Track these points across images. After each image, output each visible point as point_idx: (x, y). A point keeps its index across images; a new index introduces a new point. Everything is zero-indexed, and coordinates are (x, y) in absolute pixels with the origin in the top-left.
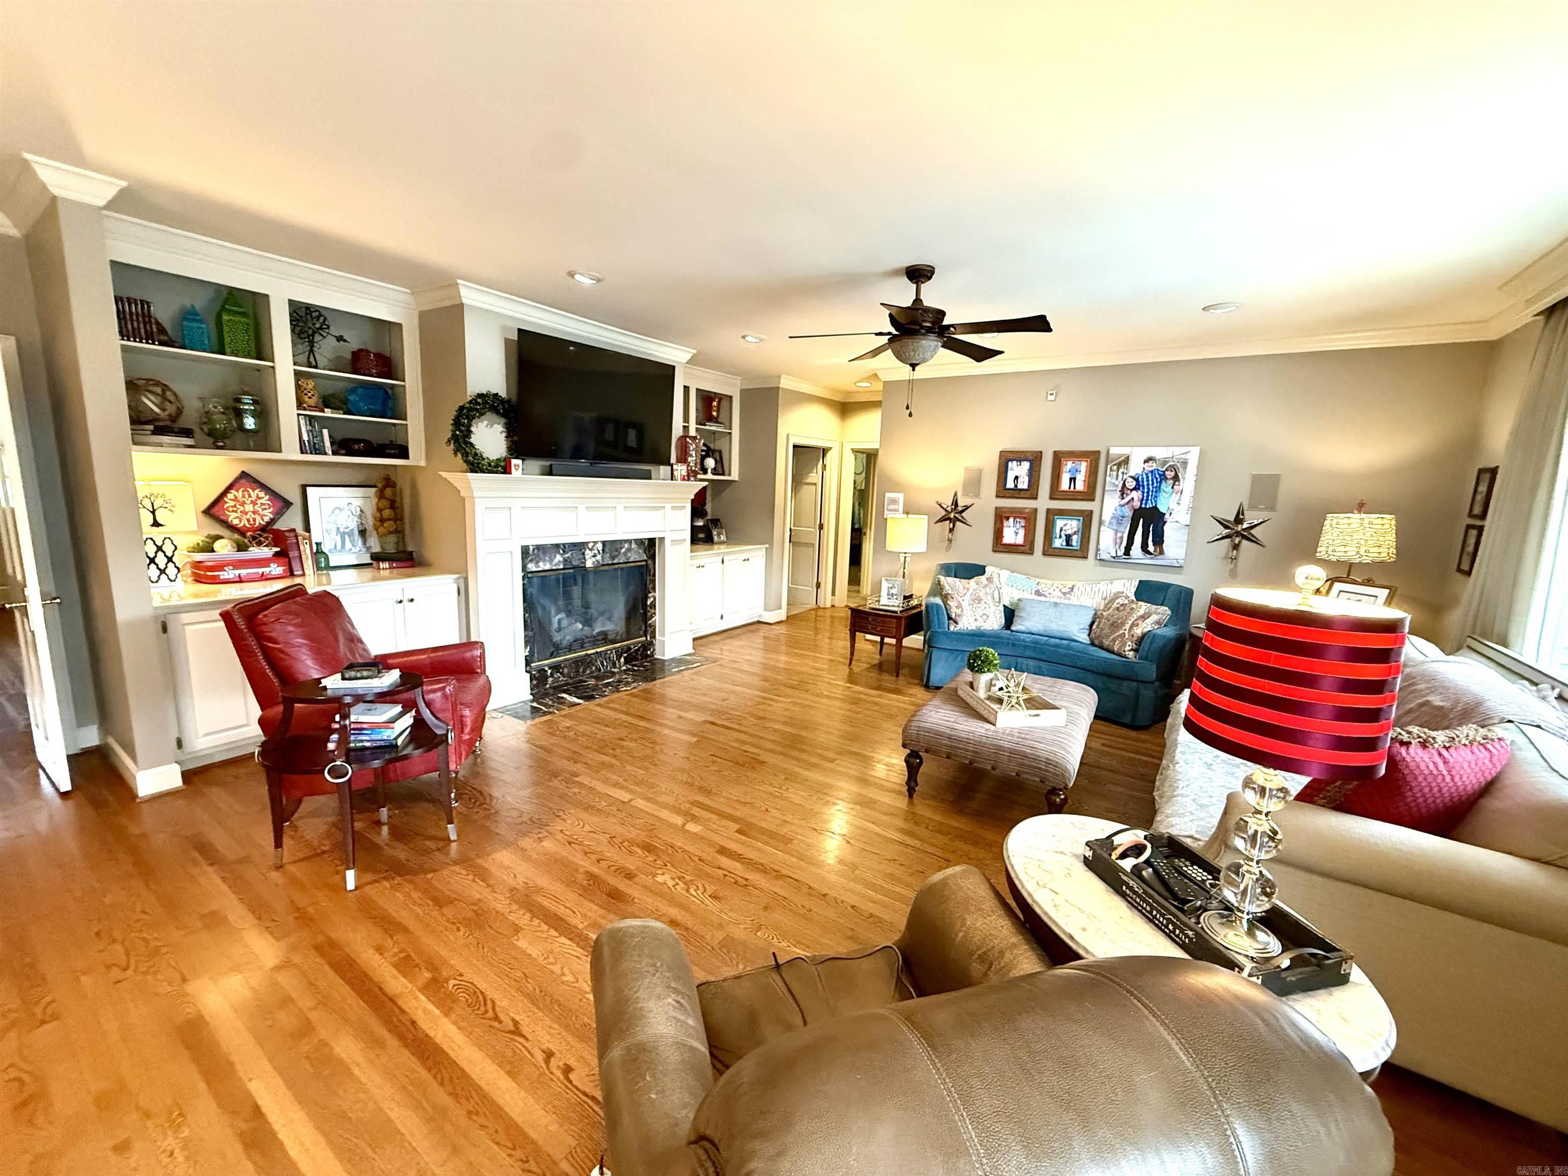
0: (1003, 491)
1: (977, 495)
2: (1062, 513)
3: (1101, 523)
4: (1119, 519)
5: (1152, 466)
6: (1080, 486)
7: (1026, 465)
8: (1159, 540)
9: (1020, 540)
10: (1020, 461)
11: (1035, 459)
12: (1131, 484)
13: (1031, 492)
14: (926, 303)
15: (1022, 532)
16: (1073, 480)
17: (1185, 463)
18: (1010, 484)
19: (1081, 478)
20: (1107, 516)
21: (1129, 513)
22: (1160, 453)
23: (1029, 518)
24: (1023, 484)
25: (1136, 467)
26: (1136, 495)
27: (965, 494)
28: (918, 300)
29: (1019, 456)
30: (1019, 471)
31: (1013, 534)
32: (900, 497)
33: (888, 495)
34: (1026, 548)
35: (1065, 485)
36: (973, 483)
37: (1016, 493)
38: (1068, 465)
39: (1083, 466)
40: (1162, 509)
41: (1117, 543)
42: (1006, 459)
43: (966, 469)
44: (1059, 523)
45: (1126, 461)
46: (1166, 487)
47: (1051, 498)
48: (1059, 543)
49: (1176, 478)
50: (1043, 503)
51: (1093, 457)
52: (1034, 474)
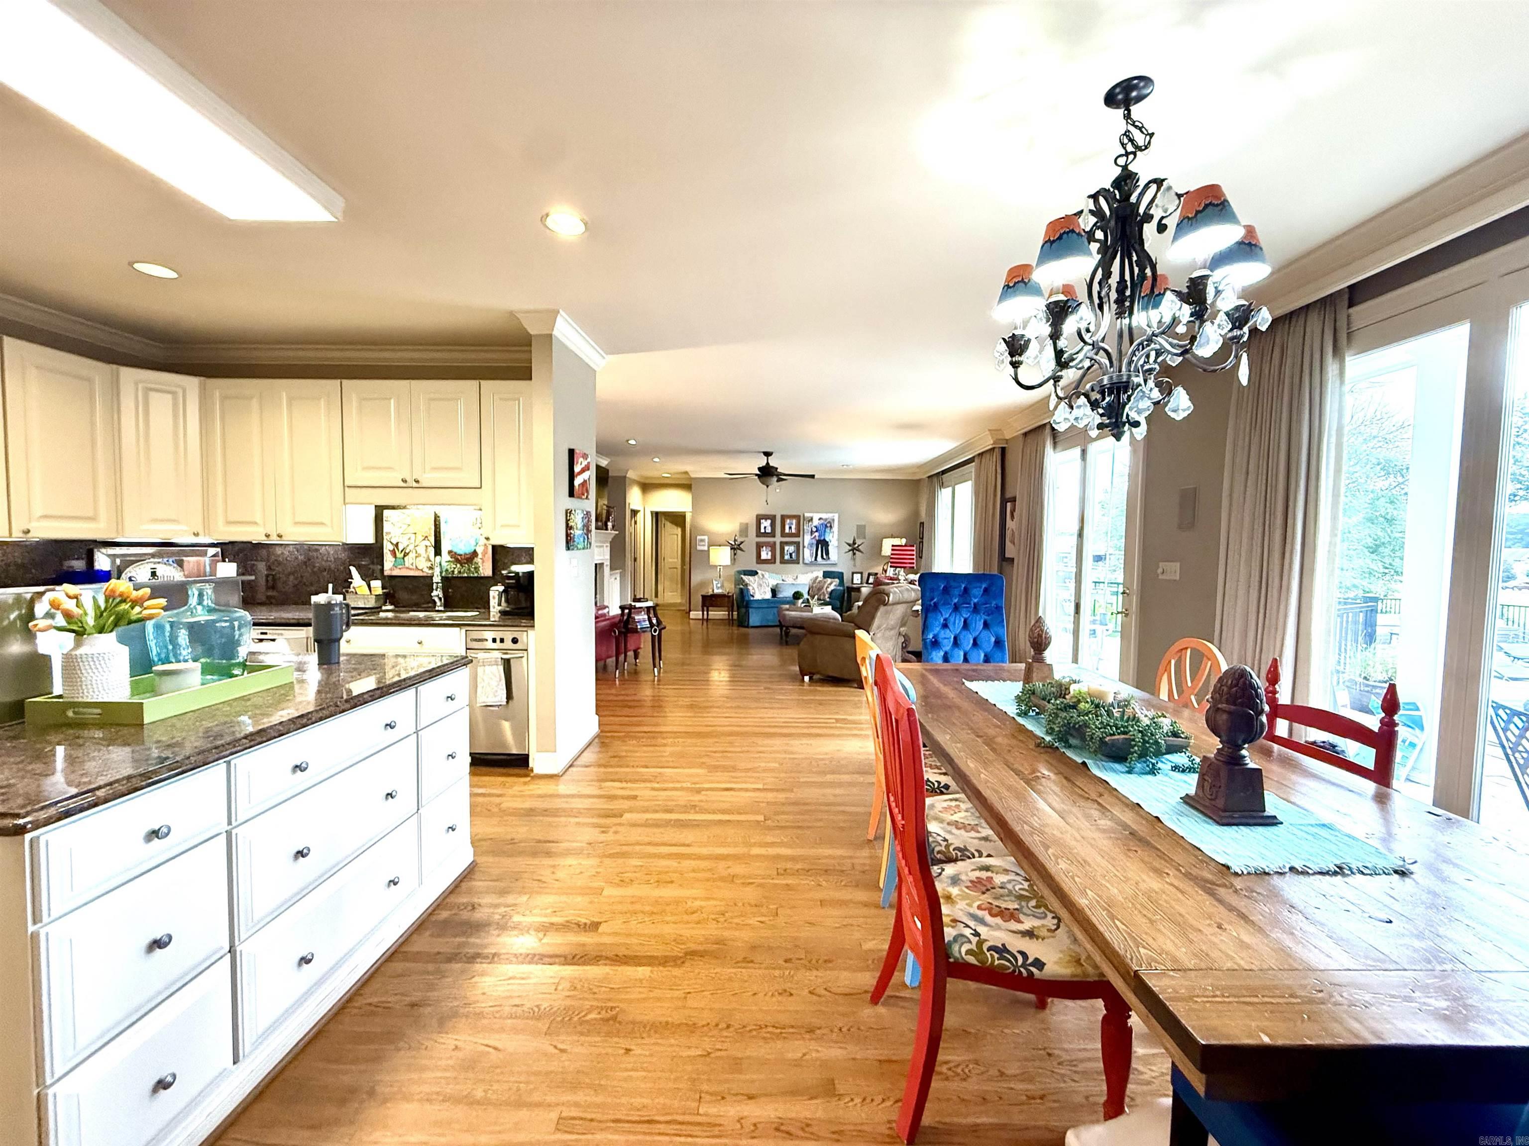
0: (759, 534)
1: (747, 536)
2: (787, 543)
3: (804, 547)
4: (811, 545)
5: (822, 521)
6: (794, 531)
7: (769, 521)
8: (827, 553)
9: (769, 557)
10: (766, 519)
11: (773, 518)
12: (814, 529)
13: (772, 534)
14: (771, 464)
15: (770, 553)
16: (790, 528)
17: (833, 520)
18: (762, 530)
19: (793, 527)
20: (806, 544)
21: (815, 542)
22: (824, 516)
23: (773, 546)
24: (769, 530)
25: (816, 522)
26: (817, 534)
27: (740, 536)
28: (768, 463)
29: (766, 517)
30: (766, 524)
31: (765, 554)
32: (706, 538)
33: (699, 537)
34: (772, 561)
35: (787, 530)
36: (744, 530)
37: (765, 534)
38: (788, 521)
39: (794, 521)
40: (827, 539)
41: (812, 556)
42: (759, 519)
43: (741, 524)
44: (786, 548)
45: (811, 520)
46: (828, 530)
48: (787, 557)
49: (831, 527)
50: (778, 539)
51: (797, 517)
52: (773, 525)
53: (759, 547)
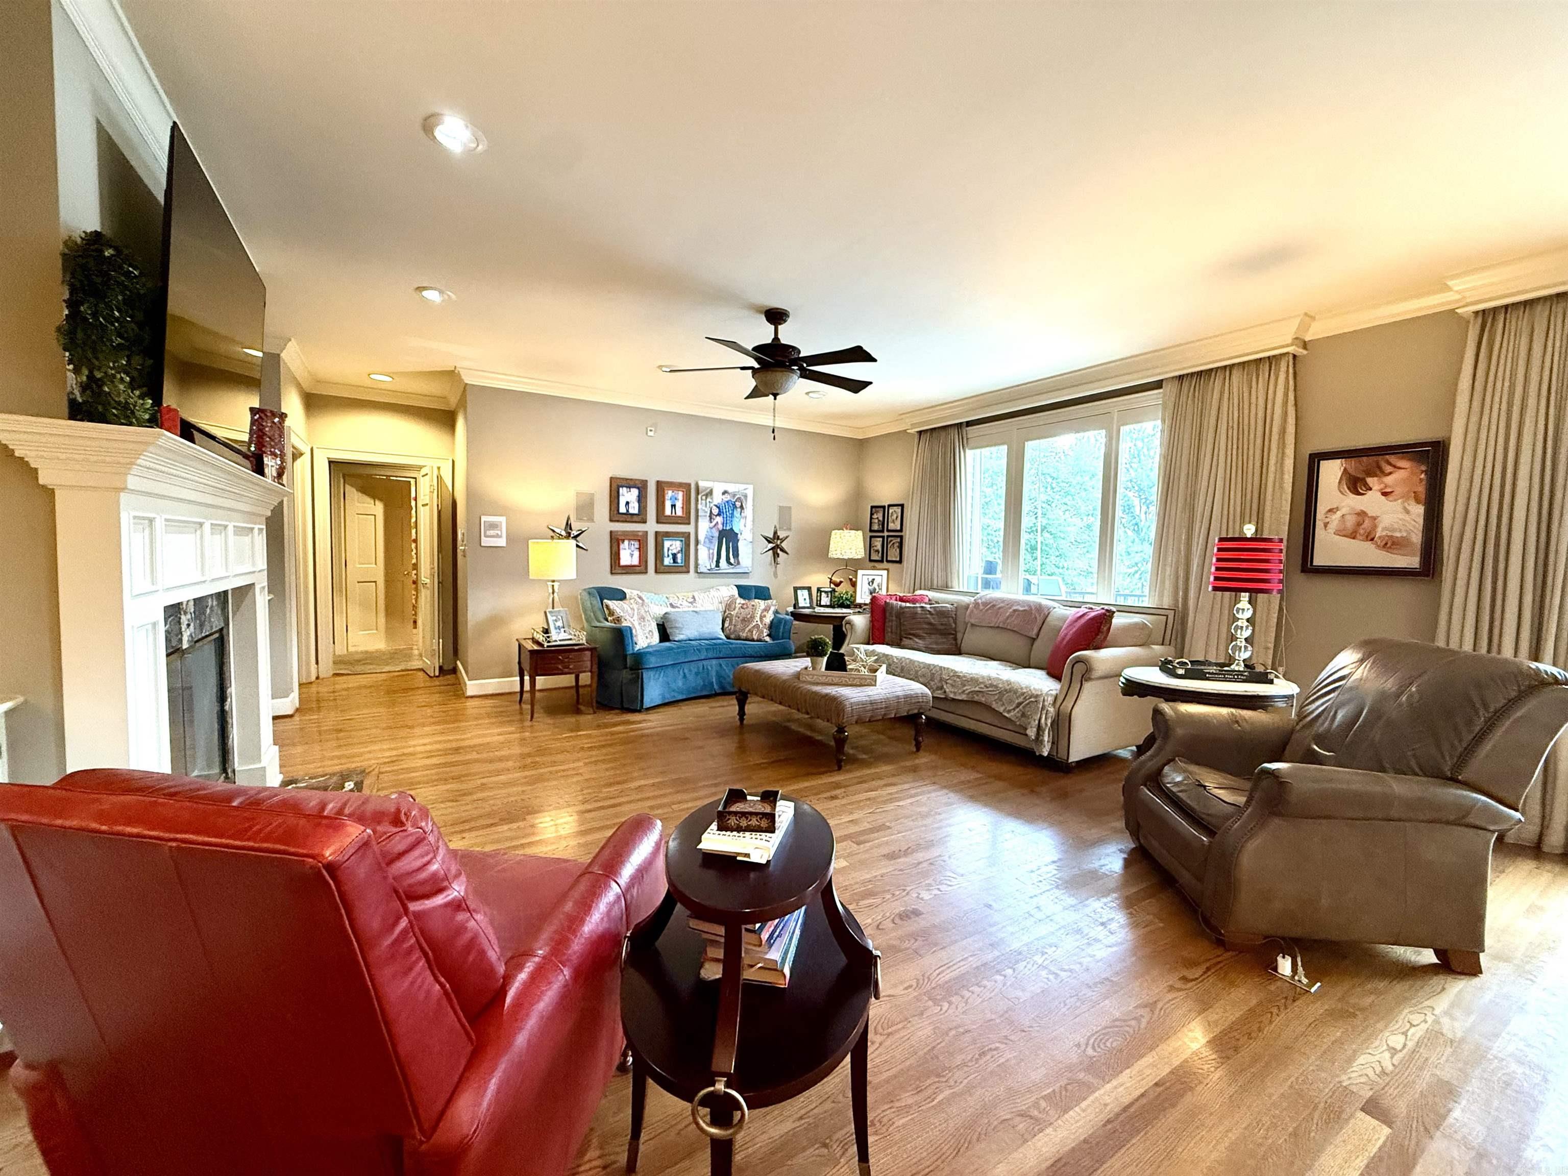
0: (615, 515)
1: (591, 520)
2: (668, 535)
3: (697, 542)
4: (710, 539)
5: (727, 498)
6: (679, 512)
7: (635, 492)
8: (736, 555)
9: (635, 561)
10: (629, 487)
11: (641, 486)
12: (716, 511)
13: (641, 518)
15: (636, 554)
16: (673, 506)
17: (746, 496)
18: (623, 509)
19: (679, 505)
20: (701, 537)
21: (716, 534)
22: (731, 488)
23: (641, 540)
24: (634, 509)
25: (718, 498)
26: (719, 519)
27: (578, 517)
28: (776, 338)
29: (630, 484)
30: (629, 497)
31: (629, 555)
32: (502, 520)
33: (484, 519)
34: (639, 569)
35: (668, 511)
36: (585, 508)
37: (628, 517)
38: (669, 494)
39: (680, 495)
40: (736, 530)
41: (710, 558)
42: (616, 486)
43: (578, 494)
44: (667, 544)
45: (710, 493)
46: (737, 513)
47: (658, 522)
48: (668, 561)
49: (742, 507)
50: (651, 527)
51: (686, 487)
52: (642, 499)
53: (615, 541)
